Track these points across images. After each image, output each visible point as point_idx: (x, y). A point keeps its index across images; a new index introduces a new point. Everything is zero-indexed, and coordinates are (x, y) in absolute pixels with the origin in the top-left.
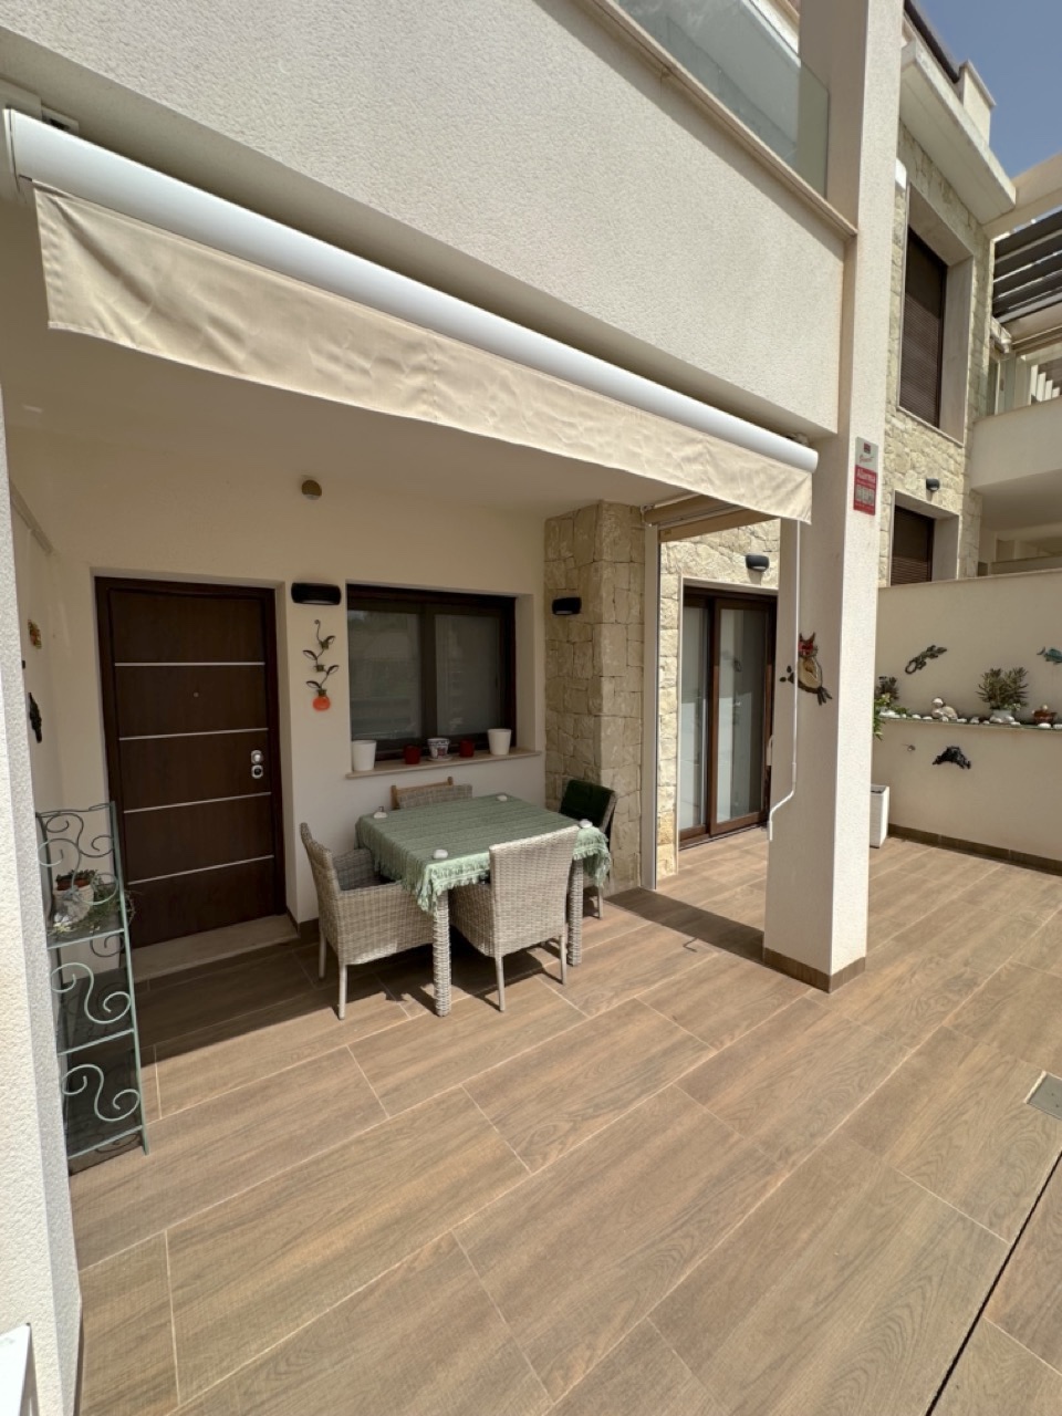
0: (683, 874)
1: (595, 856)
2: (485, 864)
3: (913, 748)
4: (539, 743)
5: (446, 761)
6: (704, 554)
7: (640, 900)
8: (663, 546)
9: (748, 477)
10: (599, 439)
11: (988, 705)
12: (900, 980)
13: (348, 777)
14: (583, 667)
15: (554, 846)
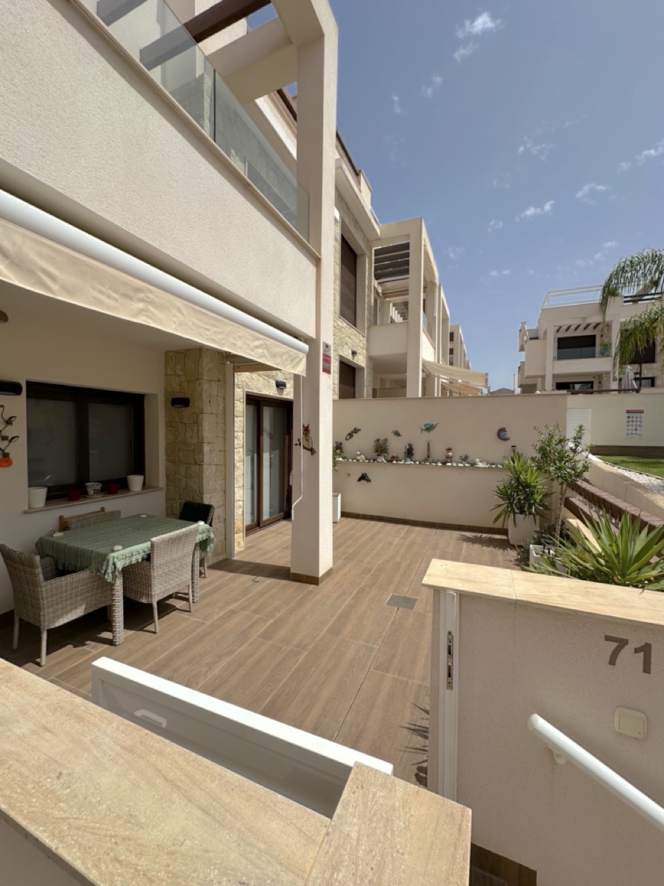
0: (247, 548)
1: (207, 539)
2: (146, 550)
3: (349, 475)
4: (162, 482)
5: (100, 497)
6: (255, 379)
7: (226, 564)
8: (236, 374)
9: (281, 355)
10: (220, 337)
11: (376, 454)
12: (346, 574)
13: (25, 513)
14: (191, 437)
15: (186, 535)
